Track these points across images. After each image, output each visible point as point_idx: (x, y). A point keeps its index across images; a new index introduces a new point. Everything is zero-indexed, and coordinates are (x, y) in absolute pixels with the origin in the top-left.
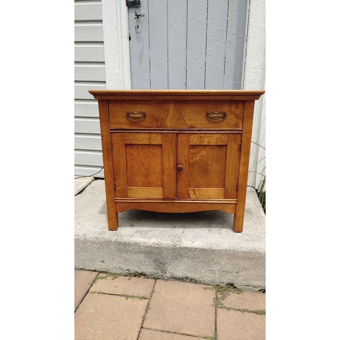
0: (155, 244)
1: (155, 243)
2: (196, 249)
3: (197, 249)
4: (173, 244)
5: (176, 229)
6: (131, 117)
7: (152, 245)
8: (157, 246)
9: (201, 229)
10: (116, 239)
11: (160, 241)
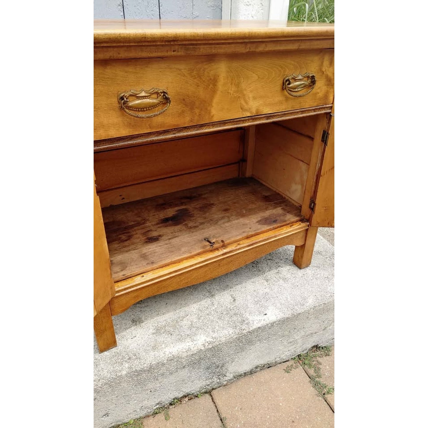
0: (207, 344)
1: (208, 342)
2: (272, 324)
3: (274, 323)
4: (237, 331)
5: (217, 297)
6: (129, 108)
7: (203, 348)
8: (210, 346)
9: (252, 280)
10: (130, 368)
11: (213, 336)
